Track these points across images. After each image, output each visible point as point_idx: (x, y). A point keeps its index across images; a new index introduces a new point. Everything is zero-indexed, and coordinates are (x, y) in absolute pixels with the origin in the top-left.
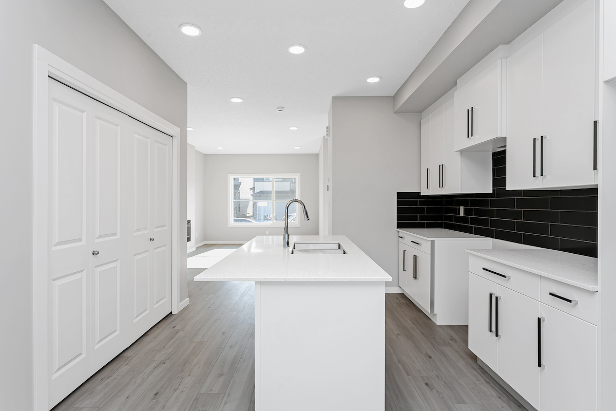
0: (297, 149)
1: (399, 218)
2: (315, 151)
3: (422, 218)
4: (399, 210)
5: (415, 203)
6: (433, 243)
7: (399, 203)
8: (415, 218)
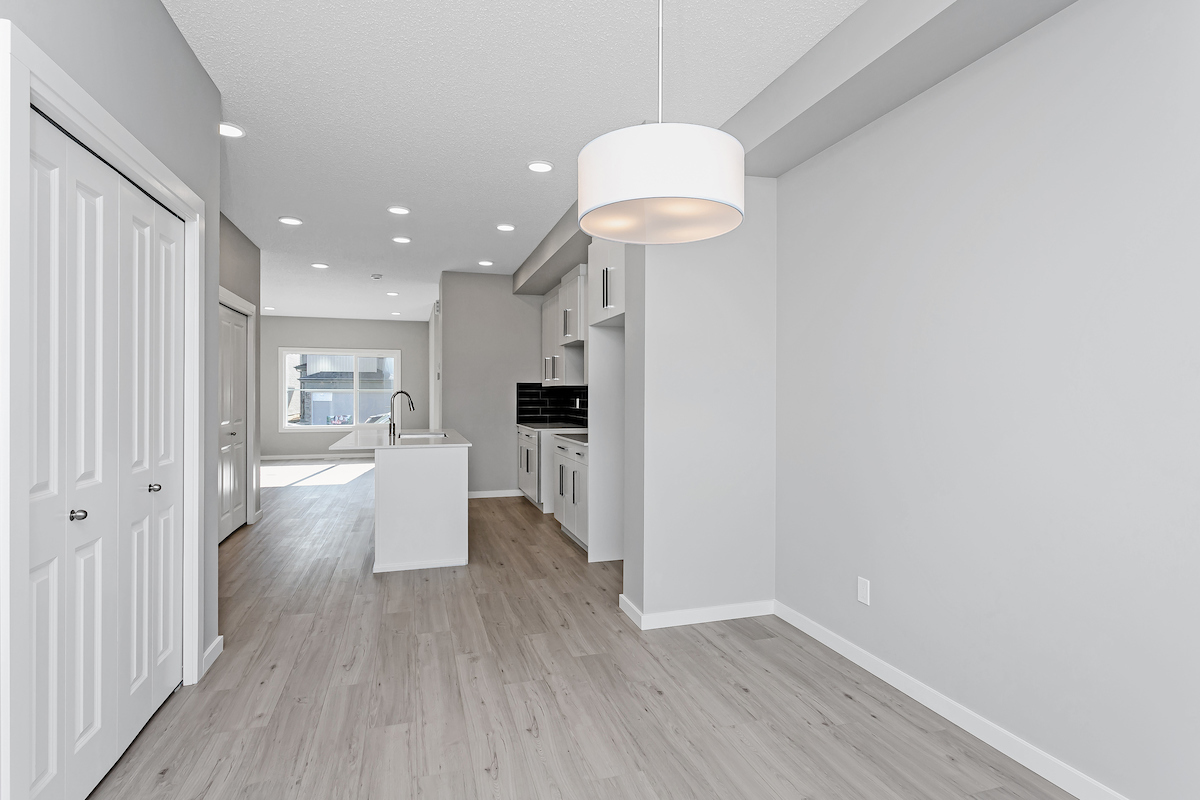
0: (396, 315)
1: (520, 411)
2: (425, 318)
3: (544, 412)
4: (520, 403)
5: (537, 395)
6: (539, 433)
7: (520, 395)
8: (537, 411)
